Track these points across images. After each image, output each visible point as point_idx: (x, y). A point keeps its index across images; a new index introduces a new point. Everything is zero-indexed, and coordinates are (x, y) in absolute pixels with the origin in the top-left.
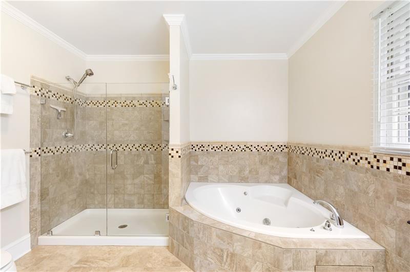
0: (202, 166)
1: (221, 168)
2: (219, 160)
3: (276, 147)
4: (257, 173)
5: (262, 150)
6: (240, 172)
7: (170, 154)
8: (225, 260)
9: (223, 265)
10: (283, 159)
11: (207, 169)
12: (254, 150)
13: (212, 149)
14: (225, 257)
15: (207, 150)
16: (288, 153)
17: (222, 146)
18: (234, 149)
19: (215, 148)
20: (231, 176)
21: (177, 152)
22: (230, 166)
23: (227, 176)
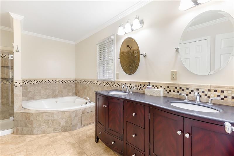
0: (30, 92)
1: (42, 92)
2: (41, 88)
3: (70, 80)
4: (62, 93)
5: (64, 82)
6: (53, 93)
7: (15, 85)
8: (50, 123)
9: (49, 126)
10: (73, 86)
11: (34, 93)
12: (60, 82)
13: (37, 82)
14: (50, 122)
15: (33, 83)
16: (76, 83)
17: (43, 81)
18: (50, 82)
19: (39, 82)
20: (48, 95)
21: (19, 84)
22: (48, 90)
23: (46, 95)
